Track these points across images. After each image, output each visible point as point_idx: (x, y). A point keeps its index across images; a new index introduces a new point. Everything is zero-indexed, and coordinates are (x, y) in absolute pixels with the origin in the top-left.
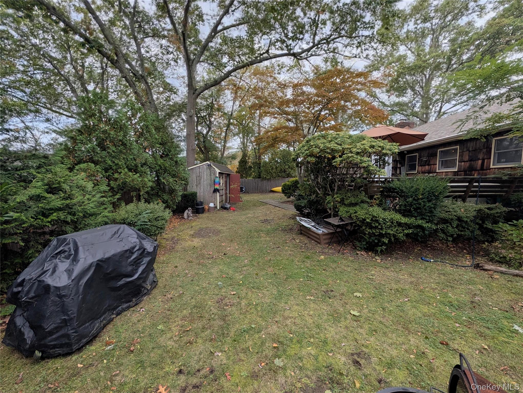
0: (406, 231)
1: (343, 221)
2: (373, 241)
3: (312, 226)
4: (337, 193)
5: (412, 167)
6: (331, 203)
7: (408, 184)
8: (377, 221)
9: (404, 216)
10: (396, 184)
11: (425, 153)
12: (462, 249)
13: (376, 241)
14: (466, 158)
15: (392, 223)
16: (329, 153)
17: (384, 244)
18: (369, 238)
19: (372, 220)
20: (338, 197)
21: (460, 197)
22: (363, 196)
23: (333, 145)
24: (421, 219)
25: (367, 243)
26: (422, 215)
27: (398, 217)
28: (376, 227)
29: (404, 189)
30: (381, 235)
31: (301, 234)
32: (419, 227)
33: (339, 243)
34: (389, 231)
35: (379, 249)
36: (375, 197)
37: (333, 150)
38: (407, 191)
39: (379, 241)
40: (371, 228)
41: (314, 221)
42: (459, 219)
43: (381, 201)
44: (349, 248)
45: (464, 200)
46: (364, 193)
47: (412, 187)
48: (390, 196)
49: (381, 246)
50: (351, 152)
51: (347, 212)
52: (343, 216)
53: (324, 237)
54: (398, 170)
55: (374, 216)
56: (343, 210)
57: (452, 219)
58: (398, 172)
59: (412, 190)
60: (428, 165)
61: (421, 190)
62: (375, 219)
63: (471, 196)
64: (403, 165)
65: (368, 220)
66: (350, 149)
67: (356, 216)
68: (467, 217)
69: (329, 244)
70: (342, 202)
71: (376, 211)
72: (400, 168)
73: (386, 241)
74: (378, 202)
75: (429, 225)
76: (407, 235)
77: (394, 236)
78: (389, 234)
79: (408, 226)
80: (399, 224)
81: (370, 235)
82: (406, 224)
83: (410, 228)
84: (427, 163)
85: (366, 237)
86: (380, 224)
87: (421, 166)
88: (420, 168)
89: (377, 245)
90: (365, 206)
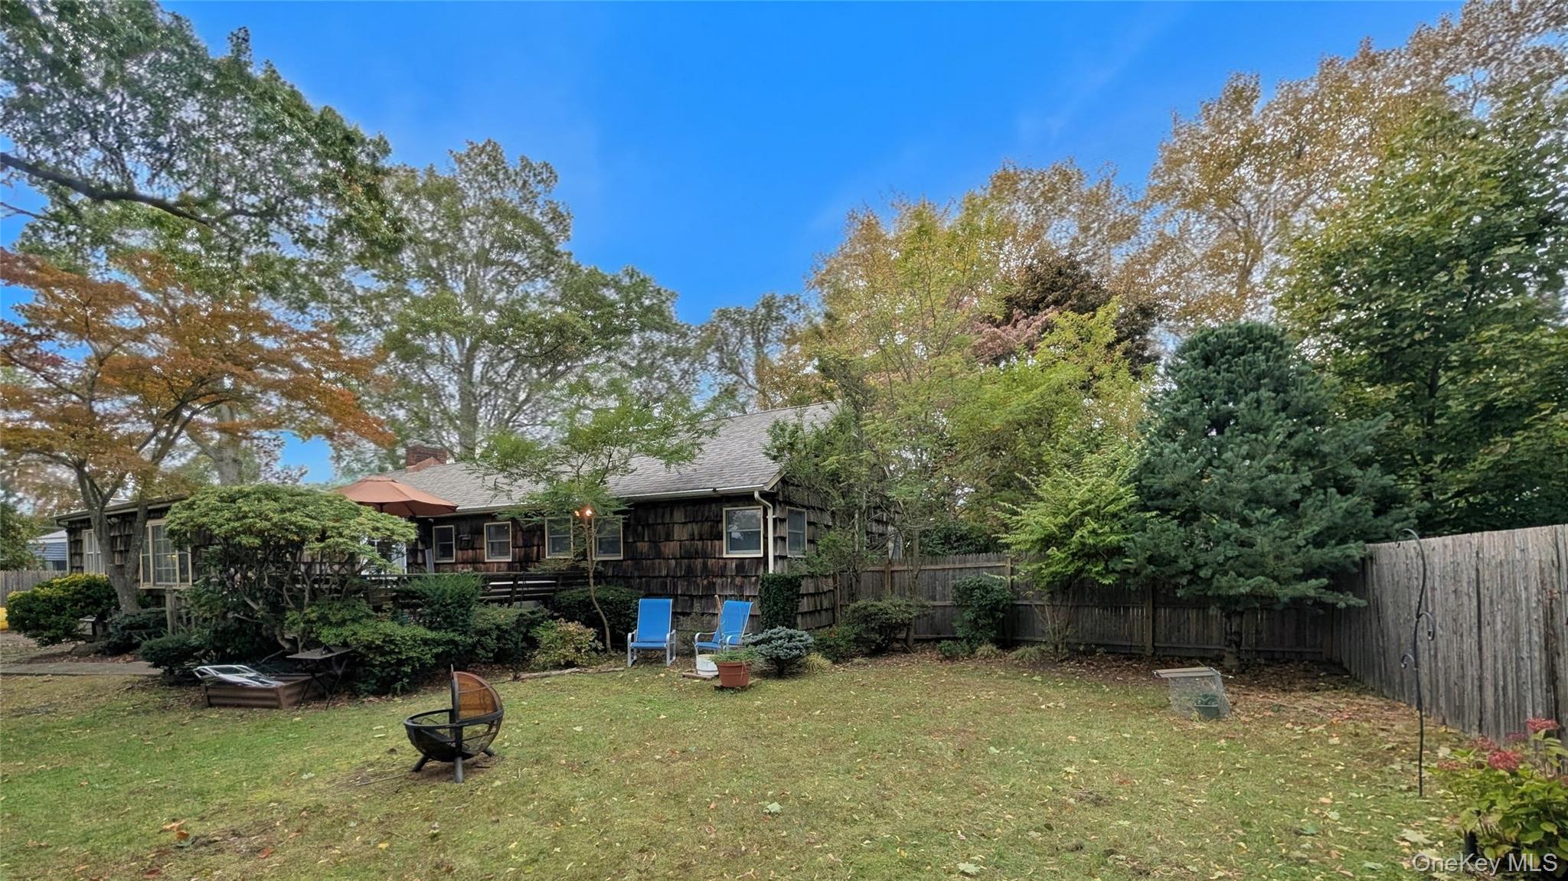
0: (434, 651)
1: (330, 651)
2: (388, 674)
3: (250, 678)
4: (309, 606)
5: (446, 551)
6: (298, 623)
7: (433, 585)
8: (391, 642)
9: (430, 628)
10: (416, 585)
11: (465, 527)
12: (508, 669)
13: (393, 673)
14: (520, 542)
15: (415, 641)
16: (295, 533)
17: (406, 675)
18: (381, 672)
19: (384, 641)
20: (313, 612)
21: (506, 600)
22: (365, 607)
23: (298, 517)
24: (453, 631)
25: (378, 680)
26: (452, 626)
27: (422, 632)
28: (392, 652)
29: (428, 593)
30: (401, 663)
31: (211, 705)
32: (452, 642)
33: (320, 697)
34: (412, 654)
35: (398, 685)
36: (384, 607)
37: (301, 527)
38: (432, 595)
39: (398, 672)
40: (382, 655)
41: (254, 667)
42: (498, 627)
43: (395, 612)
44: (345, 698)
45: (510, 604)
46: (364, 602)
47: (438, 589)
48: (408, 606)
49: (401, 680)
50: (341, 535)
51: (337, 636)
52: (331, 643)
53: (288, 692)
54: (420, 555)
55: (387, 635)
56: (327, 635)
57: (491, 629)
58: (420, 560)
59: (438, 592)
60: (473, 549)
61: (449, 591)
62: (389, 640)
63: (518, 600)
64: (428, 545)
65: (377, 642)
66: (338, 528)
67: (356, 639)
68: (507, 624)
69: (298, 703)
70: (324, 619)
71: (389, 627)
72: (423, 552)
73: (408, 669)
74: (389, 615)
75: (462, 637)
76: (437, 656)
77: (419, 659)
78: (412, 658)
79: (437, 643)
80: (425, 642)
81: (383, 666)
82: (433, 640)
83: (439, 645)
84: (471, 545)
85: (376, 671)
86: (396, 645)
87: (461, 549)
88: (460, 553)
89: (395, 679)
90: (371, 622)
